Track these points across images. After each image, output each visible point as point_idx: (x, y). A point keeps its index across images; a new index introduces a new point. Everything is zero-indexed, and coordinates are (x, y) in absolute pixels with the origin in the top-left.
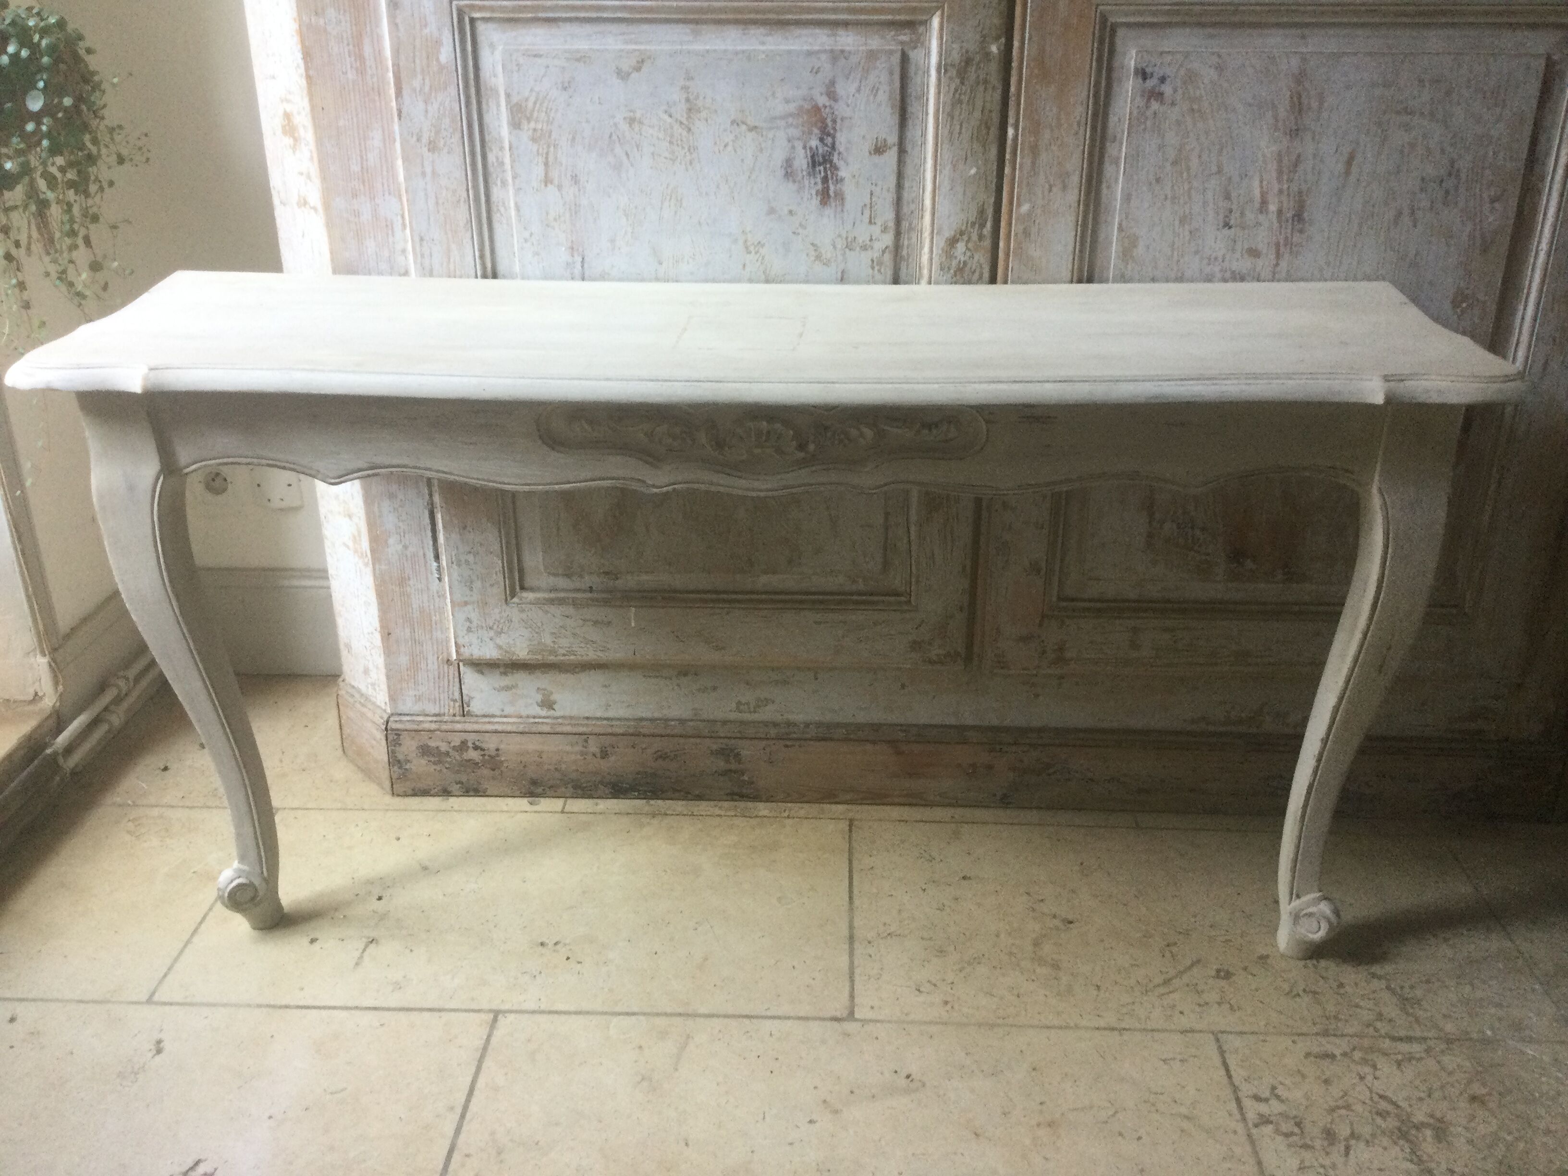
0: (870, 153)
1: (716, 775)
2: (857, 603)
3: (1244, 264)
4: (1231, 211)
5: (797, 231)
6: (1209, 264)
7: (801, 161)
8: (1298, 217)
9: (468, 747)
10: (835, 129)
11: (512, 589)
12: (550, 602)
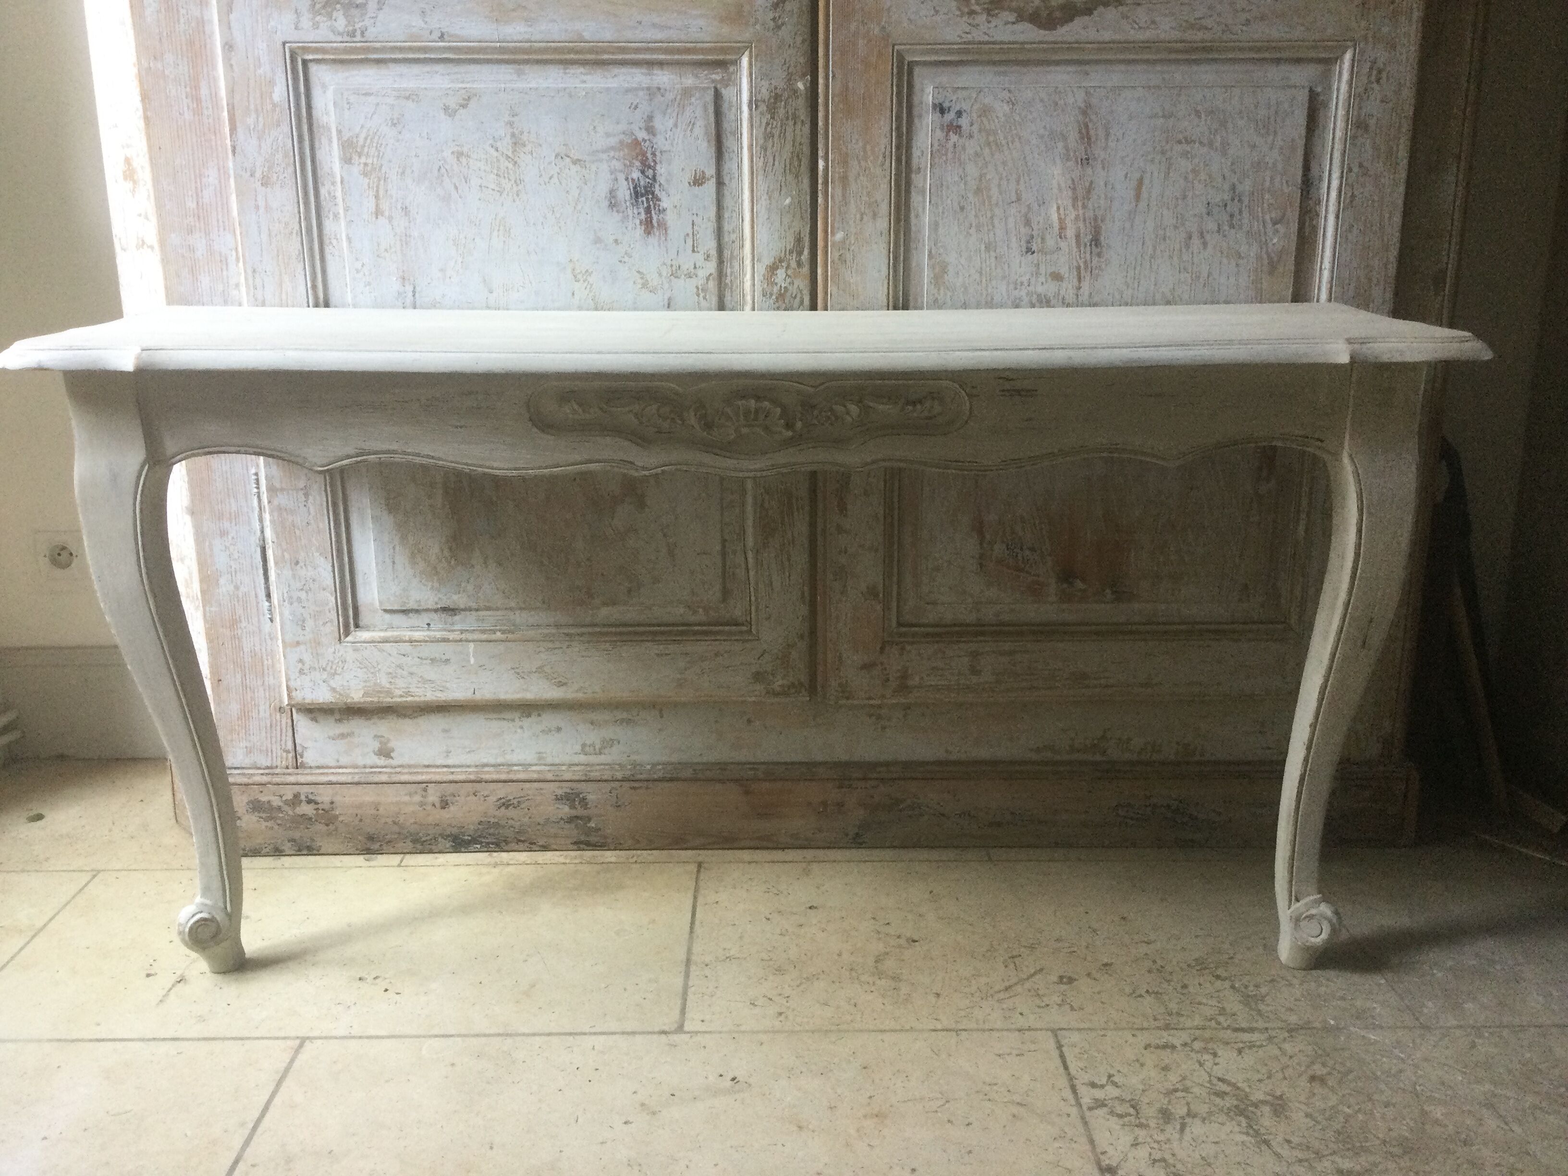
0: (689, 183)
1: (562, 822)
2: (695, 633)
3: (1049, 288)
4: (1032, 237)
5: (623, 260)
6: (1016, 289)
7: (624, 192)
8: (1096, 241)
9: (301, 801)
10: (654, 161)
11: (347, 627)
12: (386, 640)
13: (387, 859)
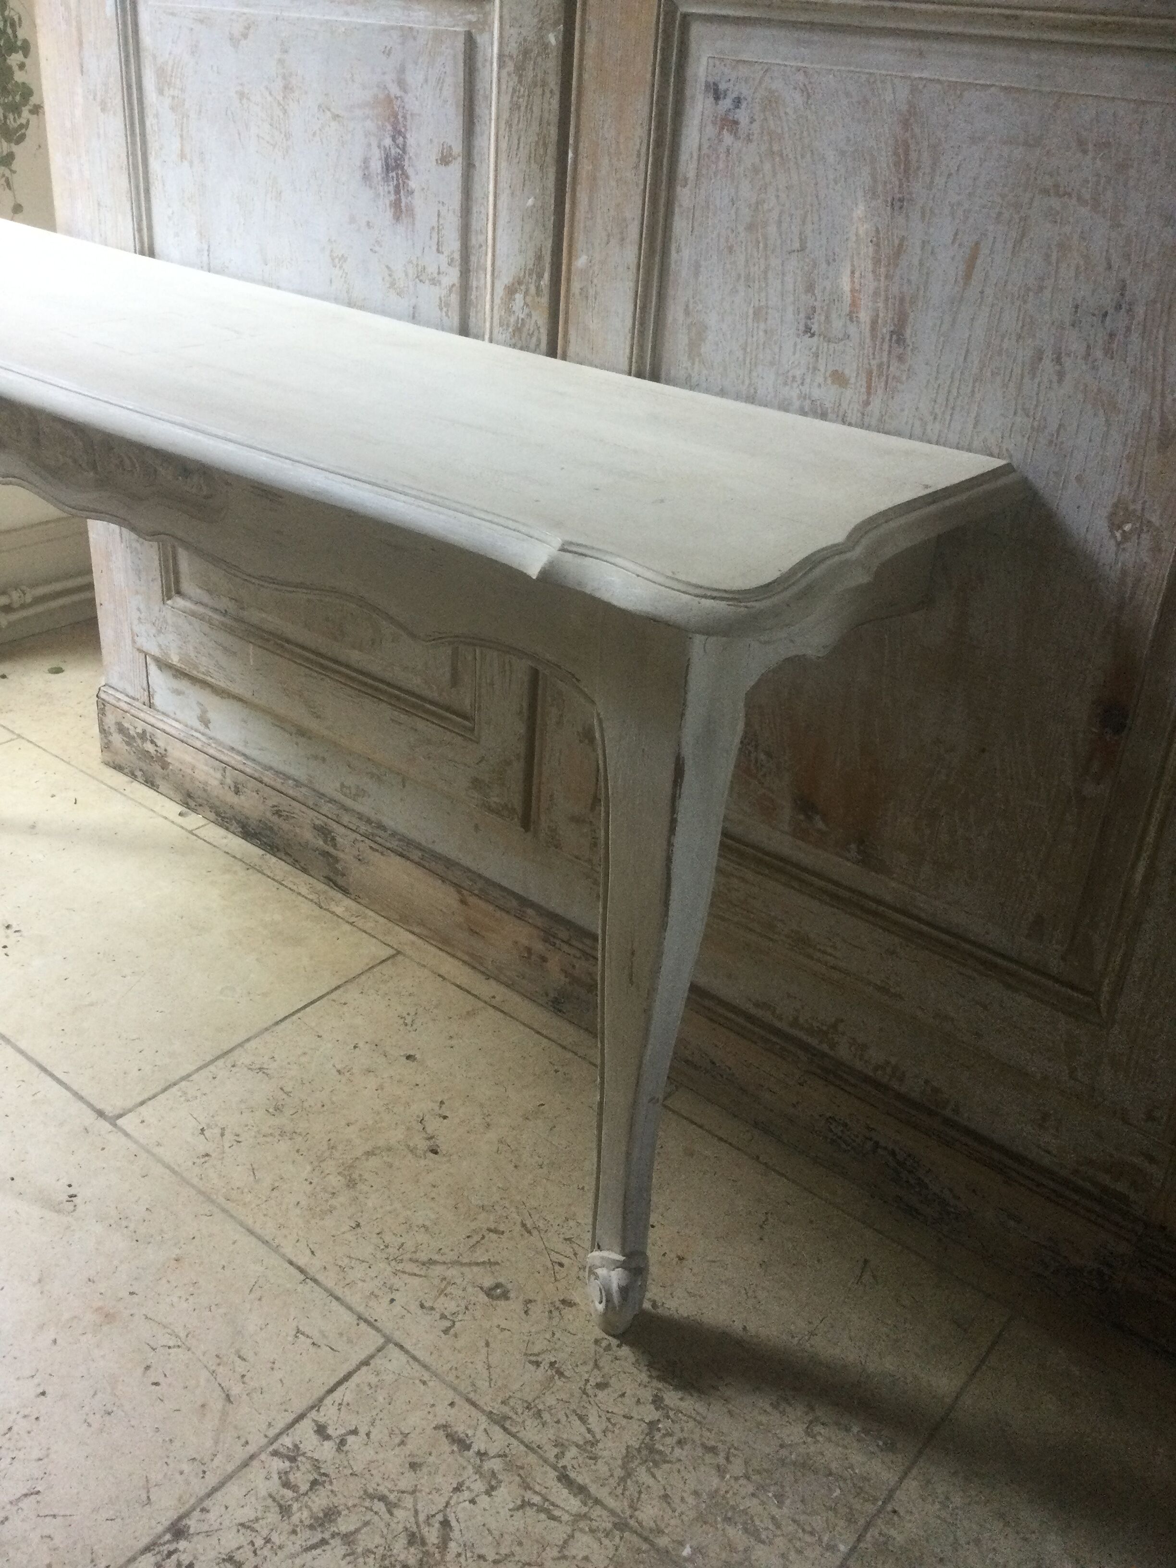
0: (437, 162)
1: (317, 852)
2: (427, 711)
3: (826, 394)
4: (814, 311)
5: (374, 249)
6: (785, 384)
7: (376, 165)
8: (898, 335)
9: (147, 738)
10: (405, 126)
11: (169, 590)
12: (193, 614)
13: (195, 820)
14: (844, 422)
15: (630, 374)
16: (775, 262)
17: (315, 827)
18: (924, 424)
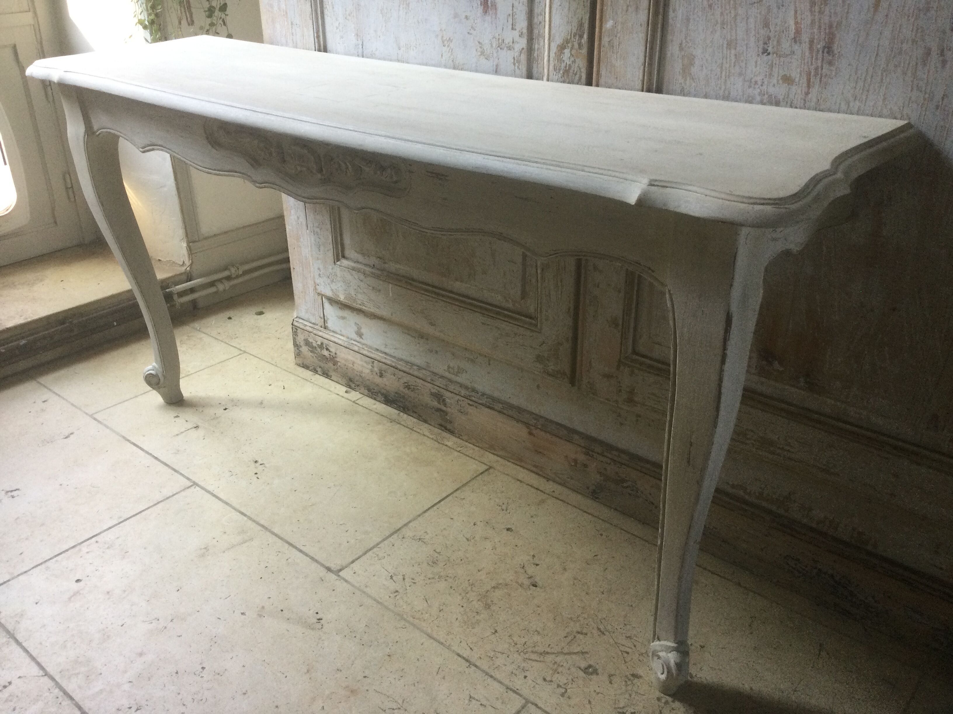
2: (505, 316)
4: (769, 38)
5: (471, 32)
8: (828, 49)
9: (324, 348)
11: (338, 256)
12: (353, 269)
13: (355, 395)
14: (791, 107)
15: (643, 91)
16: (740, 11)
17: (432, 394)
18: (848, 103)
